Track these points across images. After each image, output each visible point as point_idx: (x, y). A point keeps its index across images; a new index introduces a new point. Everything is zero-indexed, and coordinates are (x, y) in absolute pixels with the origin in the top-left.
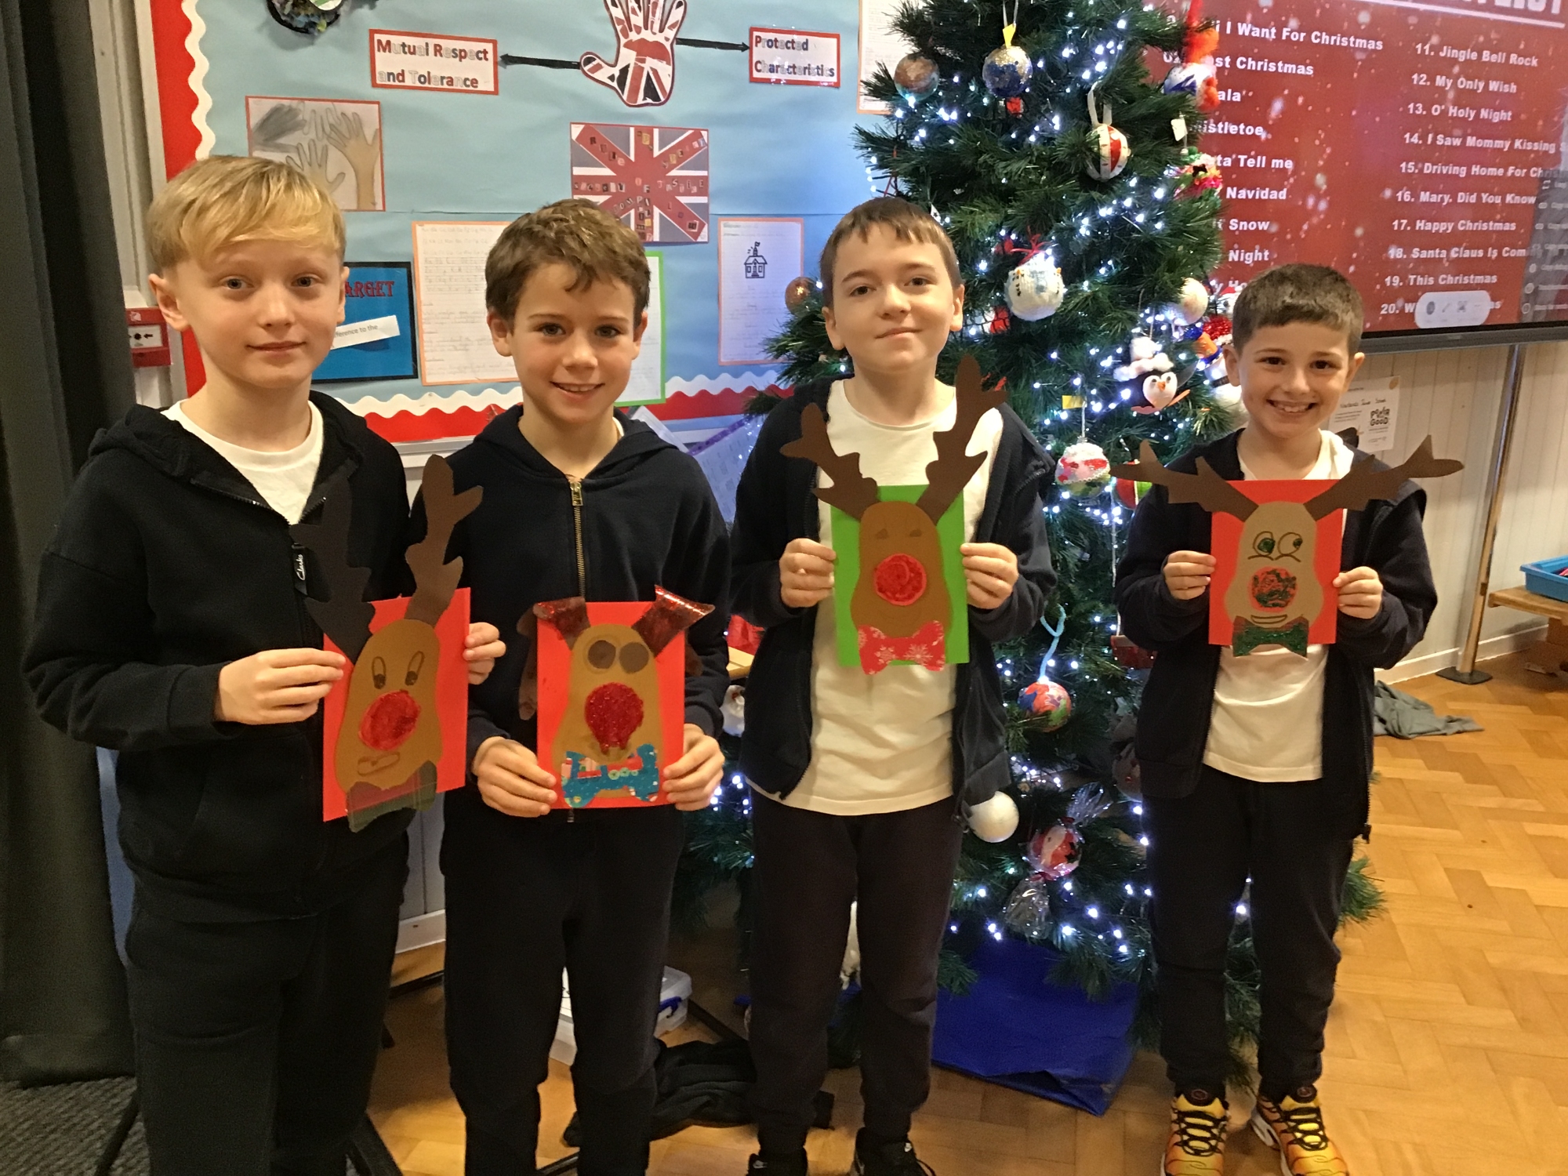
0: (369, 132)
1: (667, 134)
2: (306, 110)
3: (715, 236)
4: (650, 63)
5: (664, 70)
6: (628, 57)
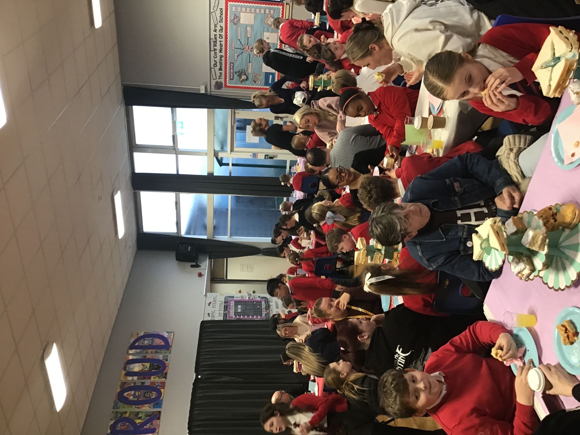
0: (255, 74)
2: (253, 79)
6: (249, 50)
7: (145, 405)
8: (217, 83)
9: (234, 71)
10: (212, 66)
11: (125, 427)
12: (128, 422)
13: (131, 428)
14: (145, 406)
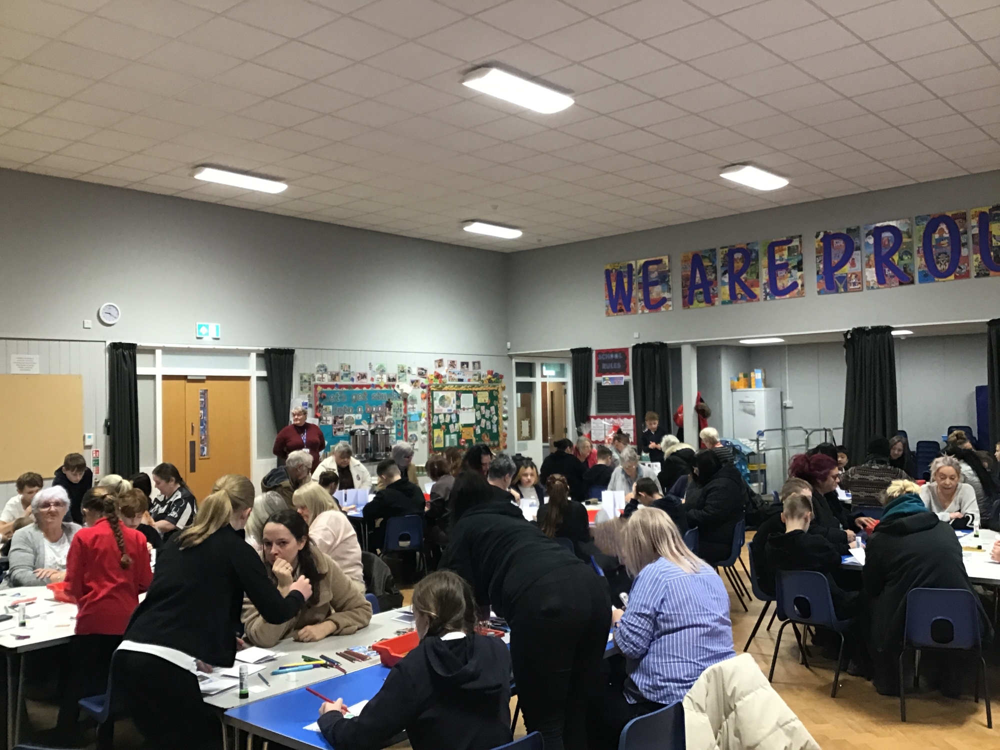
7: (923, 259)
11: (887, 243)
12: (893, 246)
13: (884, 251)
14: (921, 260)
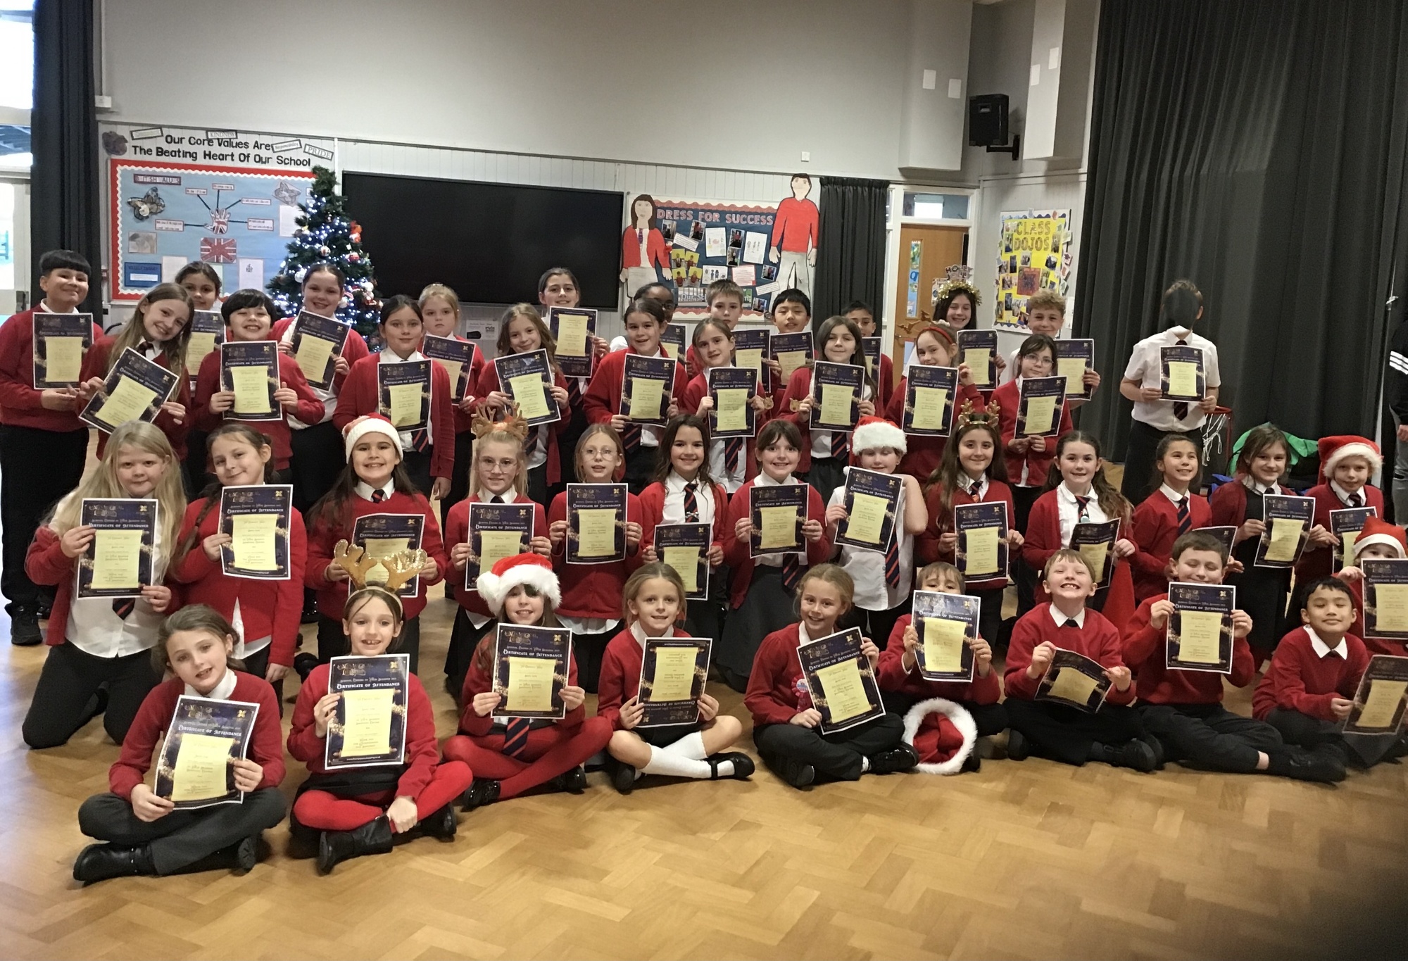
0: (154, 238)
1: (225, 240)
2: (141, 234)
3: (238, 263)
4: (221, 226)
5: (225, 227)
6: (215, 224)
8: (123, 140)
9: (158, 186)
10: (166, 132)
